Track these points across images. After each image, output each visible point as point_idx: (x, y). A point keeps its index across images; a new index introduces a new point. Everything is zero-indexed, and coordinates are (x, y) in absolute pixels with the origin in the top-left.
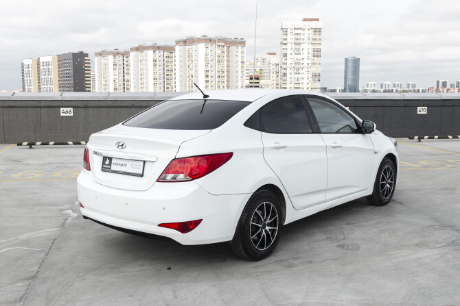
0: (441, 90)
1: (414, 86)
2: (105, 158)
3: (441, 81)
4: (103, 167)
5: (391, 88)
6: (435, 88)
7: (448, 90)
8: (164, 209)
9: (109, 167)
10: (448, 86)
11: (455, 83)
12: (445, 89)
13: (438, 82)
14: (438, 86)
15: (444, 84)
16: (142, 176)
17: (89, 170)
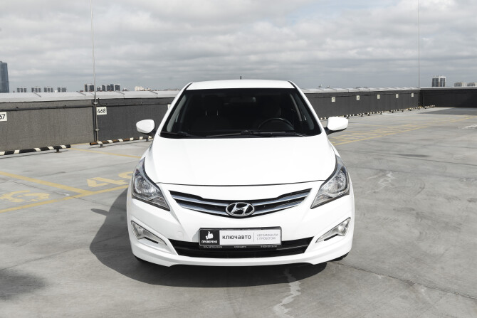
3: (89, 85)
10: (96, 90)
11: (101, 87)
14: (87, 90)
15: (92, 88)
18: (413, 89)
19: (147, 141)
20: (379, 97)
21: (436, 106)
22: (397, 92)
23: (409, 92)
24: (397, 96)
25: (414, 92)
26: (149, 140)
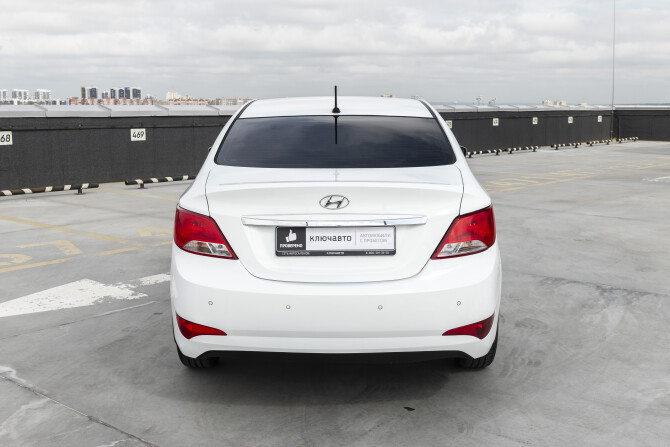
0: (89, 101)
1: (46, 95)
2: (282, 232)
3: (88, 88)
4: (278, 248)
5: (8, 99)
6: (80, 98)
7: (100, 101)
8: (459, 303)
9: (301, 246)
10: (99, 97)
11: (109, 92)
12: (96, 100)
13: (83, 90)
14: (84, 96)
15: (93, 93)
16: (393, 253)
17: (235, 257)
18: (602, 107)
19: (80, 192)
20: (535, 121)
21: (640, 139)
22: (570, 113)
23: (594, 114)
24: (570, 120)
25: (604, 113)
26: (83, 191)
